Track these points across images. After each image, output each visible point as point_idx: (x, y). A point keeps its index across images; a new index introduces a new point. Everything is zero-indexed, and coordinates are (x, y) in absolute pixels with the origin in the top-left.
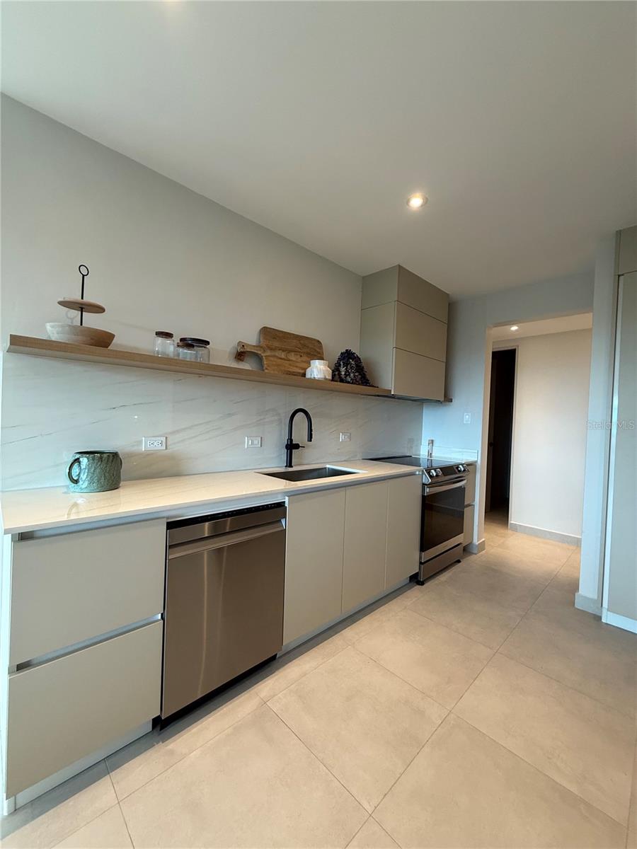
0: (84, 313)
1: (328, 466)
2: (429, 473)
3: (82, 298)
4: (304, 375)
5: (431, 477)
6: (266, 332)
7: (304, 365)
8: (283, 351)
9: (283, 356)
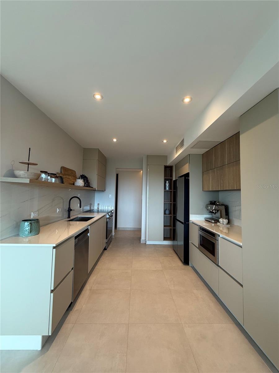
0: (29, 165)
1: (79, 216)
2: (108, 214)
3: (29, 161)
4: (74, 184)
5: (109, 215)
6: (63, 168)
7: (74, 181)
8: (68, 175)
9: (68, 177)
